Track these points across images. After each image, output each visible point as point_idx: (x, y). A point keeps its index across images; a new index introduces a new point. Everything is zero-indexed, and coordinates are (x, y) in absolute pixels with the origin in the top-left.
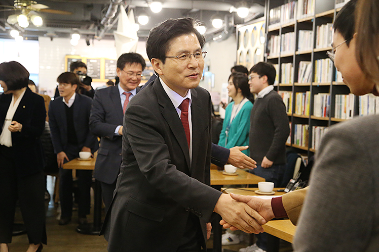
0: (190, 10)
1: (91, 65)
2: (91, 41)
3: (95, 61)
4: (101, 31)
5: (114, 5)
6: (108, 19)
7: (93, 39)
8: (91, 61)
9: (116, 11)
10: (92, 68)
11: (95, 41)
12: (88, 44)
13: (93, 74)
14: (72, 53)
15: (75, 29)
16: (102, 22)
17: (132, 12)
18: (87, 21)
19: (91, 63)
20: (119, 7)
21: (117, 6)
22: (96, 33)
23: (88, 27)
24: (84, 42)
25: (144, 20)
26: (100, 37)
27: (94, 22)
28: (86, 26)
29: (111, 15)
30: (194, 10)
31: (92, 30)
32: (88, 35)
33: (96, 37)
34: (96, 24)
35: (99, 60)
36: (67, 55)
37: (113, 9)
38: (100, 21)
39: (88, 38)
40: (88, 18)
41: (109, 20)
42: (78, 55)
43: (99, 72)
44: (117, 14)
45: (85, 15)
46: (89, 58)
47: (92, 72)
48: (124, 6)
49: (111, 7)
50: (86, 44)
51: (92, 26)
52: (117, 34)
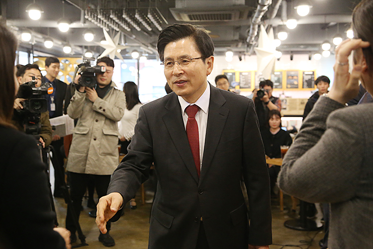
0: (328, 24)
1: (244, 77)
2: (243, 57)
3: (247, 74)
4: (250, 48)
5: (254, 25)
6: (251, 38)
7: (245, 55)
8: (243, 74)
9: (257, 30)
10: (244, 80)
11: (247, 57)
12: (241, 60)
13: (245, 85)
14: (228, 68)
15: (229, 48)
16: (248, 41)
17: (272, 30)
18: (236, 41)
19: (243, 75)
20: (259, 26)
21: (257, 26)
22: (245, 50)
23: (237, 46)
24: (237, 58)
25: (283, 36)
26: (249, 53)
27: (242, 41)
28: (235, 44)
29: (253, 34)
30: (332, 24)
31: (241, 47)
32: (240, 52)
33: (246, 53)
34: (243, 42)
35: (249, 73)
36: (224, 70)
37: (254, 29)
38: (246, 39)
39: (240, 55)
40: (237, 37)
41: (253, 39)
42: (233, 69)
43: (250, 83)
44: (258, 33)
45: (234, 35)
46: (241, 71)
47: (244, 83)
48: (264, 26)
49: (251, 27)
50: (239, 60)
51: (240, 45)
52: (257, 50)
